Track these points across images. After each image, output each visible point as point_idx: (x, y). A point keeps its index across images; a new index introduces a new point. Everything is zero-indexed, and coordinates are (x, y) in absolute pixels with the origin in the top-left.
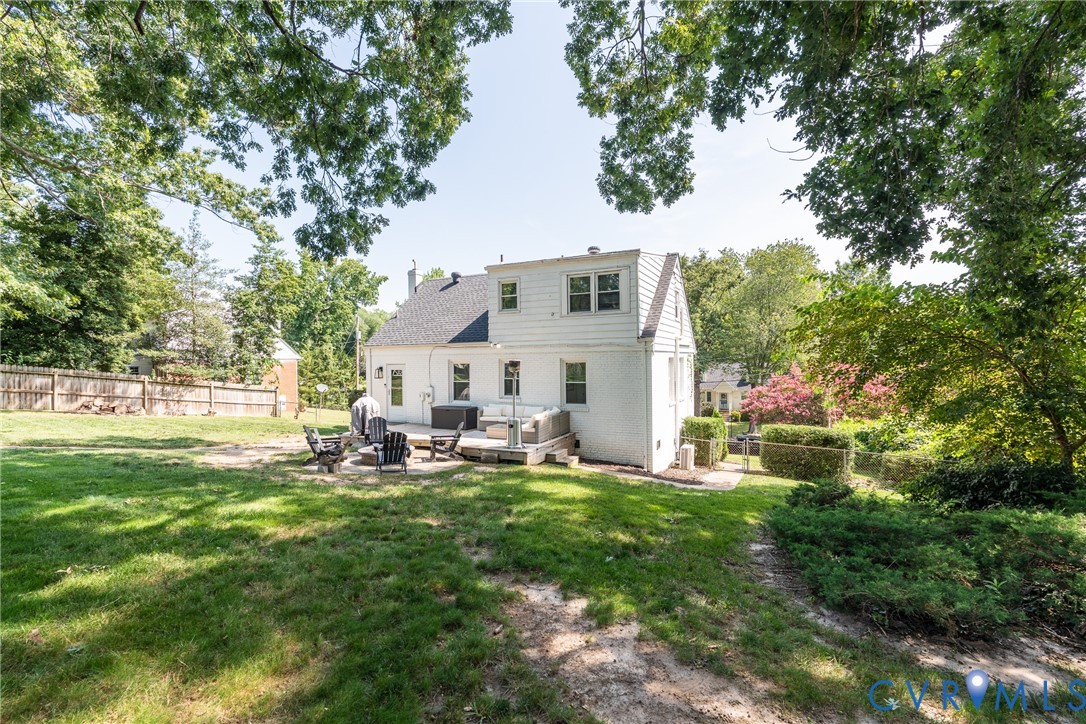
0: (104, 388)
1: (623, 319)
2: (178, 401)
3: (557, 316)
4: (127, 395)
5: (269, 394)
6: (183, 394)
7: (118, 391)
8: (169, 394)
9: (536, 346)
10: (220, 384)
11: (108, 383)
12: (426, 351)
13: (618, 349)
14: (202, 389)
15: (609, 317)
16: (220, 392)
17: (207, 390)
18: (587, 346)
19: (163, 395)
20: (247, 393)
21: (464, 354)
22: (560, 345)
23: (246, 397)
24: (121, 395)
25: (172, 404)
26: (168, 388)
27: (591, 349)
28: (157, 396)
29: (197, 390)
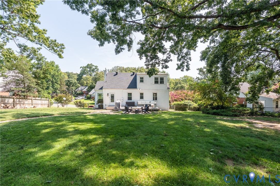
0: (2, 100)
1: (165, 86)
2: (23, 104)
3: (152, 84)
4: (9, 103)
5: (47, 101)
6: (25, 101)
7: (6, 101)
8: (21, 102)
9: (148, 90)
10: (34, 98)
11: (3, 99)
12: (121, 90)
13: (164, 91)
14: (30, 100)
15: (162, 85)
16: (34, 101)
17: (31, 100)
18: (158, 90)
19: (19, 102)
20: (41, 101)
21: (130, 91)
22: (153, 90)
23: (41, 102)
24: (7, 102)
25: (22, 105)
26: (20, 100)
27: (159, 91)
28: (18, 103)
29: (28, 100)
